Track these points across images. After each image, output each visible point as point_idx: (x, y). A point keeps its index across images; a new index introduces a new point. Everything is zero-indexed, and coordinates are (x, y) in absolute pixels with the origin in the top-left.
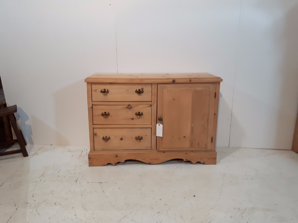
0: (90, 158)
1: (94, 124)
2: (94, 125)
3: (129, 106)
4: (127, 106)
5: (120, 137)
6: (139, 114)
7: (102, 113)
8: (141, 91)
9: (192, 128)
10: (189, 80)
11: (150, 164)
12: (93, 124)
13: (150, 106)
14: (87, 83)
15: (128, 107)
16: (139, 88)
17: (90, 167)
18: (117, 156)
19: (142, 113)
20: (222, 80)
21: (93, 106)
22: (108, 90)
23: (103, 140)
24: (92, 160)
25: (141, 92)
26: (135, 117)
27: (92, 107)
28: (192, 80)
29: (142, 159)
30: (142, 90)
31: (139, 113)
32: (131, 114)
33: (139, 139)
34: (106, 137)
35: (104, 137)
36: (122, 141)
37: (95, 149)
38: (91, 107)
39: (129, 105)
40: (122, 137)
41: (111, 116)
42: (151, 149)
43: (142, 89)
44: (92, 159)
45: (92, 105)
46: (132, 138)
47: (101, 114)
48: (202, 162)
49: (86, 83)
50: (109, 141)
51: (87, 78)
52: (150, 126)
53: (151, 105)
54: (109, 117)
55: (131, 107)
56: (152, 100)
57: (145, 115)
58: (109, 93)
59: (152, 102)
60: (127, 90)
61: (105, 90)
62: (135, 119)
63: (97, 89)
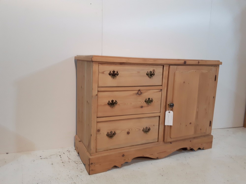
3: (139, 92)
4: (137, 92)
5: (127, 131)
6: (149, 101)
7: (109, 102)
8: (152, 73)
9: (197, 113)
11: (157, 159)
12: (97, 117)
13: (160, 90)
15: (138, 93)
16: (151, 69)
17: (90, 176)
18: (123, 156)
19: (152, 99)
20: (221, 63)
22: (117, 72)
23: (107, 137)
26: (145, 104)
27: (98, 95)
28: (200, 62)
29: (150, 155)
30: (154, 73)
31: (149, 99)
32: (141, 101)
33: (147, 130)
34: (111, 132)
35: (109, 133)
36: (129, 136)
37: (97, 151)
38: (96, 95)
39: (139, 90)
40: (129, 131)
41: (119, 105)
42: (158, 141)
43: (154, 70)
45: (98, 92)
46: (140, 130)
47: (107, 103)
48: (202, 148)
50: (115, 137)
52: (158, 114)
54: (117, 107)
56: (162, 84)
57: (155, 102)
58: (119, 75)
59: (162, 86)
60: (138, 72)
61: (114, 72)
62: (145, 107)
63: (105, 71)
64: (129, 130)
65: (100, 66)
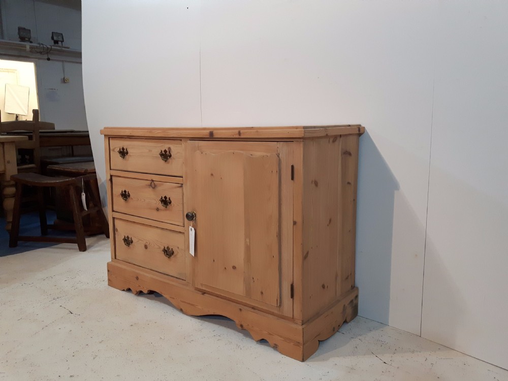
0: (109, 271)
1: (115, 209)
2: (113, 213)
3: (153, 183)
4: (149, 182)
5: (145, 242)
6: (166, 202)
7: (122, 191)
10: (237, 131)
11: (181, 311)
12: (113, 211)
13: (180, 185)
15: (151, 185)
16: (165, 146)
17: (108, 286)
18: (137, 278)
19: (169, 199)
21: (113, 178)
22: (126, 149)
23: (124, 243)
24: (111, 275)
25: (168, 155)
26: (160, 205)
27: (111, 180)
30: (169, 152)
31: (166, 198)
32: (155, 198)
33: (169, 253)
34: (128, 237)
35: (126, 238)
36: (147, 251)
37: (116, 257)
38: (109, 180)
39: (152, 181)
41: (132, 199)
42: (186, 280)
43: (169, 149)
44: (111, 272)
45: (110, 175)
46: (160, 248)
47: (120, 193)
48: (271, 344)
49: (103, 135)
50: (132, 246)
51: (105, 128)
52: (182, 230)
54: (130, 201)
55: (155, 186)
57: (174, 205)
58: (128, 155)
59: (182, 177)
60: (150, 151)
61: (123, 149)
62: (161, 210)
63: (115, 148)
65: (110, 141)
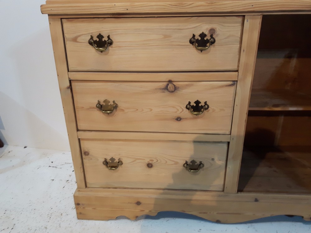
0: (77, 204)
1: (79, 128)
2: (79, 133)
3: (170, 85)
4: (163, 85)
5: (147, 161)
6: (198, 108)
7: (99, 102)
8: (208, 37)
11: (218, 222)
12: (78, 130)
13: (231, 83)
14: (49, 15)
15: (166, 88)
16: (202, 27)
17: (79, 221)
18: (138, 203)
19: (206, 103)
21: (73, 84)
22: (109, 37)
23: (104, 166)
24: (84, 208)
25: (208, 41)
26: (187, 113)
27: (70, 87)
29: (200, 213)
30: (212, 36)
31: (197, 102)
32: (174, 106)
33: (194, 167)
34: (113, 159)
35: (108, 161)
36: (152, 171)
37: (88, 185)
38: (68, 88)
39: (170, 81)
40: (151, 162)
41: (123, 110)
42: (223, 191)
43: (212, 31)
44: (83, 205)
45: (70, 81)
46: (177, 163)
47: (95, 105)
50: (120, 168)
53: (235, 83)
54: (118, 114)
55: (176, 88)
56: (238, 66)
58: (113, 45)
59: (237, 71)
60: (166, 36)
61: (100, 36)
62: (186, 119)
63: (79, 36)
64: (152, 160)
65: (65, 25)
